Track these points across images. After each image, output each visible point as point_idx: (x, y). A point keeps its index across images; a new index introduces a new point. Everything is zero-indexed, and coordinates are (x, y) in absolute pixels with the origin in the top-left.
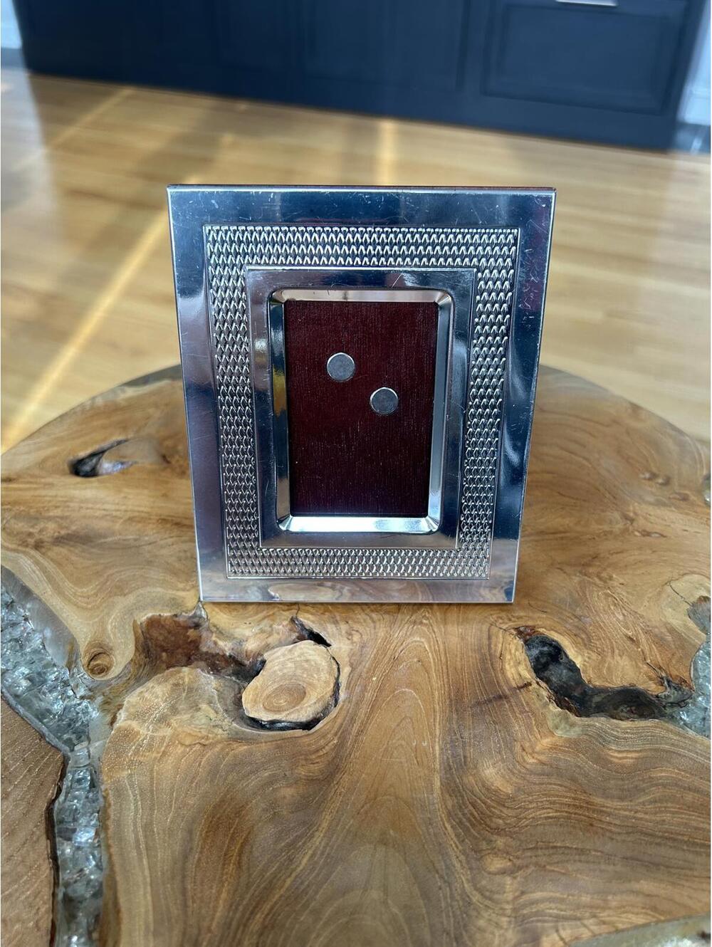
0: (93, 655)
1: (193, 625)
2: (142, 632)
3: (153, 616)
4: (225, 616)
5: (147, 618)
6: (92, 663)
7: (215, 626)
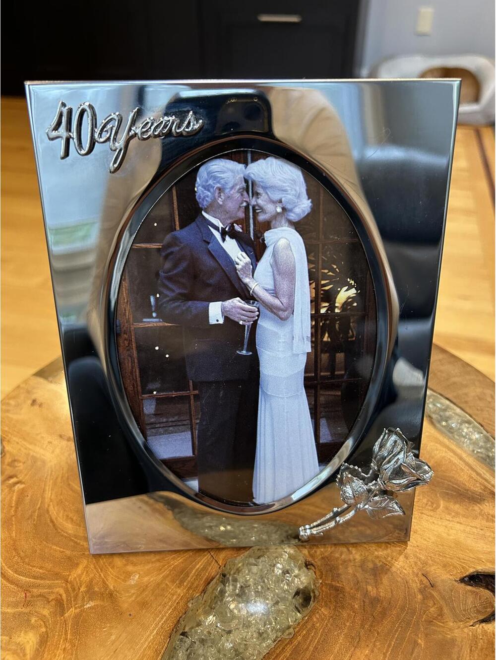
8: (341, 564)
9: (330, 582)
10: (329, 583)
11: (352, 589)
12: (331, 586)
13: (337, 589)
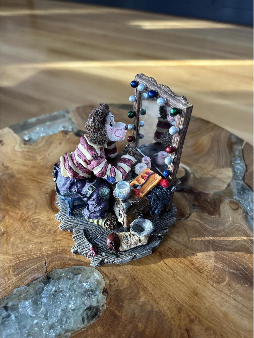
0: (237, 210)
1: (195, 206)
2: (217, 211)
5: (214, 216)
6: (238, 207)
7: (187, 201)
10: (112, 310)
11: (126, 321)
12: (113, 313)
13: (116, 317)
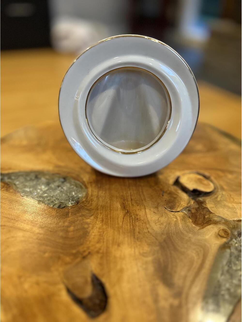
1: (190, 212)
2: (202, 226)
3: (194, 224)
4: (182, 203)
5: (196, 226)
6: (225, 236)
8: (82, 214)
9: (70, 211)
11: (69, 220)
12: (68, 212)
